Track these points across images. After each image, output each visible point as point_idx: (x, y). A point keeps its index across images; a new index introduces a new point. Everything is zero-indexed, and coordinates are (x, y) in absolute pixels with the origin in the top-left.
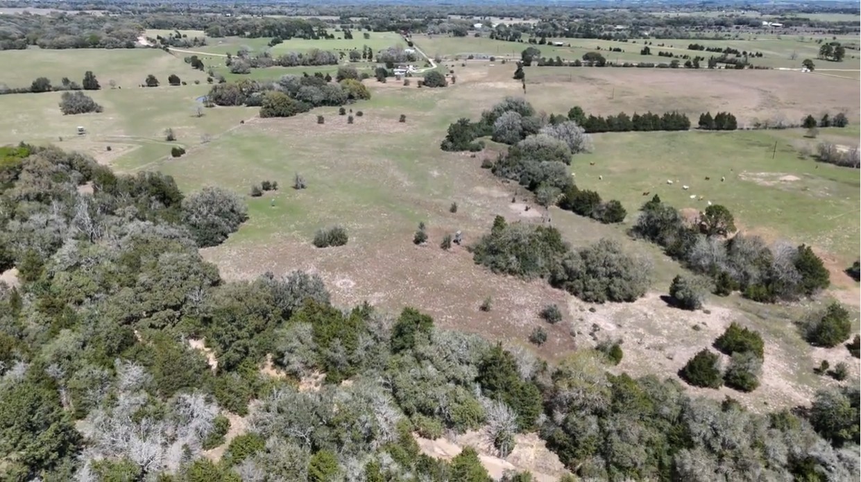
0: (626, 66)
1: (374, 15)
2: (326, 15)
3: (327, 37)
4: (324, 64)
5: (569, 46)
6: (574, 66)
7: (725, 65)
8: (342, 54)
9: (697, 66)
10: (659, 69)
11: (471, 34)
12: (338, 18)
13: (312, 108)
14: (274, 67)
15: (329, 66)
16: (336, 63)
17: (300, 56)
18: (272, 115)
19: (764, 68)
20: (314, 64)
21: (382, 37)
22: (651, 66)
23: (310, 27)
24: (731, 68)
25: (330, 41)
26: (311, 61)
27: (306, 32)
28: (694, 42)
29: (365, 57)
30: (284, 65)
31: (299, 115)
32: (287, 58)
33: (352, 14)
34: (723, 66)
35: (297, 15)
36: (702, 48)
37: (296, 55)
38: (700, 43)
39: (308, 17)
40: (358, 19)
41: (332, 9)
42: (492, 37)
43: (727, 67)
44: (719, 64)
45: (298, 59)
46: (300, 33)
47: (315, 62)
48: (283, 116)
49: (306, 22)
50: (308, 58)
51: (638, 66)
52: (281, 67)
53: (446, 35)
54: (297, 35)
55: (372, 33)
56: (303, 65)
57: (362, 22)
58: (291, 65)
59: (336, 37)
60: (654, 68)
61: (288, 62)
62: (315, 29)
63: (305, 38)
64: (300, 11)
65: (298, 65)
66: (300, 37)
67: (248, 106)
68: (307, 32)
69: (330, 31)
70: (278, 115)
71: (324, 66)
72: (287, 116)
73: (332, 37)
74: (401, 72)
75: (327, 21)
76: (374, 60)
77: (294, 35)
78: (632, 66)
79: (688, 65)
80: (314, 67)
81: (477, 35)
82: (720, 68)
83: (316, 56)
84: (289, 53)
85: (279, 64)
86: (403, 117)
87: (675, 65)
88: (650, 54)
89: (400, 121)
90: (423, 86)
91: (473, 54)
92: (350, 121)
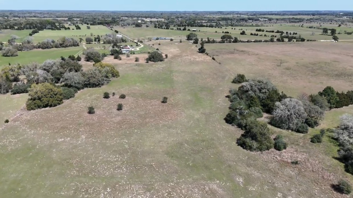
0: (248, 42)
1: (85, 17)
2: (60, 17)
3: (66, 29)
4: (70, 46)
5: (200, 31)
6: (221, 43)
7: (296, 40)
8: (81, 39)
9: (283, 41)
10: (265, 42)
11: (144, 26)
12: (67, 19)
13: (76, 92)
14: (35, 50)
15: (73, 47)
16: (78, 45)
17: (53, 42)
18: (39, 107)
19: (314, 41)
20: (63, 47)
21: (97, 28)
22: (260, 41)
23: (54, 23)
24: (299, 41)
25: (68, 31)
26: (61, 45)
27: (52, 26)
28: (258, 28)
29: (95, 41)
30: (43, 48)
31: (66, 102)
32: (44, 44)
33: (73, 17)
34: (295, 40)
35: (44, 17)
36: (263, 31)
37: (50, 41)
38: (262, 28)
39: (52, 18)
40: (78, 19)
41: (62, 15)
42: (155, 27)
43: (297, 41)
44: (293, 39)
45: (52, 44)
46: (49, 27)
47: (64, 45)
48: (51, 106)
49: (51, 21)
50: (59, 43)
51: (254, 42)
52: (40, 49)
53: (130, 26)
54: (47, 28)
55: (91, 27)
56: (56, 47)
57: (80, 20)
58: (47, 48)
59: (71, 29)
60: (262, 42)
61: (45, 46)
62: (57, 24)
63: (52, 29)
64: (45, 15)
65: (52, 47)
66: (49, 29)
67: (14, 94)
68: (53, 26)
69: (67, 26)
70: (46, 106)
71: (70, 48)
72: (55, 106)
73: (69, 28)
74: (126, 51)
75: (61, 20)
76: (102, 42)
77: (45, 28)
78: (251, 42)
79: (278, 40)
80: (63, 48)
81: (147, 26)
82: (294, 41)
83: (64, 42)
84: (45, 41)
85: (39, 47)
86: (165, 98)
87: (272, 41)
88: (245, 34)
89: (163, 102)
90: (150, 62)
91: (159, 37)
92: (120, 108)
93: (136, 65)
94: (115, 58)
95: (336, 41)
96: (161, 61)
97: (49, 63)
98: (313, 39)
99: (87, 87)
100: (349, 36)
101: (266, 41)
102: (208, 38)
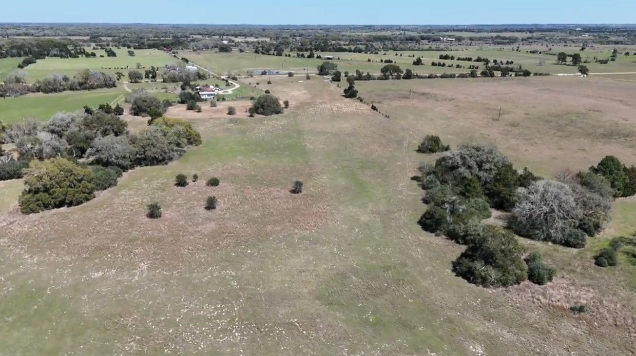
0: (430, 77)
1: (122, 35)
2: (75, 35)
3: (87, 55)
4: (98, 87)
5: (339, 59)
6: (382, 79)
7: (515, 73)
8: (120, 75)
9: (492, 75)
10: (461, 78)
11: (235, 50)
12: (88, 38)
13: (120, 175)
14: (31, 95)
15: (105, 89)
16: (114, 85)
17: (66, 79)
18: (46, 206)
19: (546, 75)
20: (85, 89)
21: (148, 54)
22: (452, 76)
23: (65, 46)
24: (520, 75)
25: (91, 59)
26: (81, 84)
27: (61, 51)
28: (444, 53)
29: (147, 77)
30: (45, 91)
31: (101, 195)
32: (47, 83)
33: (100, 34)
34: (513, 74)
35: (44, 35)
36: (452, 58)
37: (60, 77)
38: (450, 53)
39: (59, 37)
40: (110, 39)
41: (79, 31)
42: (257, 52)
43: (516, 75)
44: (510, 73)
45: (63, 83)
46: (55, 52)
47: (87, 85)
48: (70, 204)
49: (59, 41)
50: (76, 81)
51: (441, 77)
52: (41, 94)
53: (209, 51)
54: (51, 53)
55: (136, 51)
56: (72, 89)
57: (113, 41)
58: (55, 90)
59: (98, 55)
60: (456, 79)
61: (49, 87)
62: (70, 47)
63: (62, 56)
64: (46, 32)
65: (64, 90)
66: (55, 56)
68: (64, 51)
69: (89, 50)
70: (60, 205)
71: (99, 90)
72: (78, 203)
73: (93, 55)
74: (209, 95)
75: (78, 40)
76: (159, 80)
77: (48, 55)
78: (436, 77)
79: (484, 74)
80: (86, 92)
81: (241, 51)
82: (511, 76)
83: (87, 79)
84: (50, 77)
85: (38, 90)
86: (298, 184)
87: (473, 75)
88: (422, 64)
89: (293, 192)
90: (257, 116)
91: (267, 69)
92: (211, 205)
93: (231, 121)
94: (189, 109)
95: (585, 76)
96: (278, 112)
97: (62, 120)
98: (544, 73)
99: (140, 164)
100: (603, 66)
101: (462, 76)
102: (358, 72)
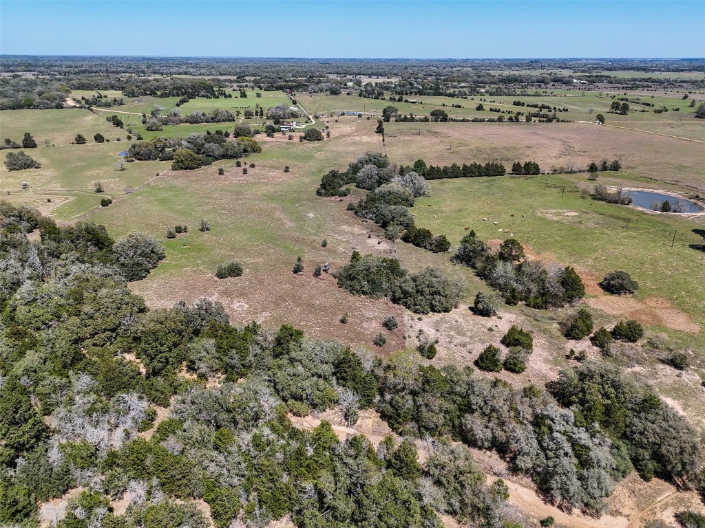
3: (226, 96)
4: (223, 121)
5: (421, 102)
6: (423, 121)
7: (539, 119)
8: (238, 113)
9: (517, 121)
10: (488, 123)
11: (345, 93)
12: (235, 77)
13: (214, 161)
14: (182, 124)
15: (227, 123)
16: (234, 120)
17: (204, 115)
18: (181, 168)
20: (215, 122)
23: (212, 86)
25: (227, 100)
26: (212, 119)
28: (518, 99)
29: (257, 115)
30: (191, 123)
31: (203, 168)
32: (192, 117)
33: (246, 74)
34: (537, 120)
35: (200, 75)
36: (523, 104)
37: (200, 114)
38: (523, 99)
39: (211, 77)
40: (252, 78)
41: (230, 70)
42: (360, 95)
44: (533, 119)
45: (202, 117)
46: (203, 93)
47: (216, 120)
48: (190, 169)
49: (208, 83)
50: (210, 116)
51: (473, 121)
52: (188, 124)
53: (322, 94)
54: (200, 95)
55: (263, 92)
56: (207, 122)
57: (254, 81)
58: (196, 122)
59: (233, 96)
60: (485, 123)
61: (193, 120)
62: (215, 89)
63: (207, 97)
64: (203, 71)
65: (202, 122)
66: (203, 96)
67: (162, 160)
68: (209, 91)
69: (229, 91)
70: (186, 168)
71: (224, 123)
72: (194, 169)
73: (230, 96)
74: (286, 128)
75: (226, 81)
76: (264, 118)
77: (198, 95)
78: (468, 121)
79: (510, 119)
80: (215, 124)
81: (348, 94)
82: (535, 121)
83: (216, 115)
84: (194, 113)
85: (187, 121)
86: (287, 168)
87: (500, 120)
88: (483, 110)
90: (304, 141)
91: (345, 111)
96: (318, 140)
97: (194, 136)
99: (225, 158)
101: (491, 121)
102: (411, 115)
